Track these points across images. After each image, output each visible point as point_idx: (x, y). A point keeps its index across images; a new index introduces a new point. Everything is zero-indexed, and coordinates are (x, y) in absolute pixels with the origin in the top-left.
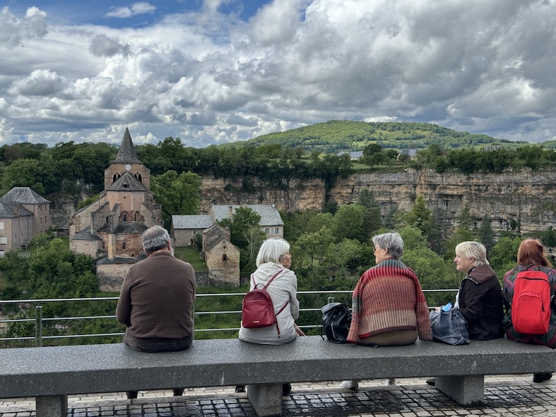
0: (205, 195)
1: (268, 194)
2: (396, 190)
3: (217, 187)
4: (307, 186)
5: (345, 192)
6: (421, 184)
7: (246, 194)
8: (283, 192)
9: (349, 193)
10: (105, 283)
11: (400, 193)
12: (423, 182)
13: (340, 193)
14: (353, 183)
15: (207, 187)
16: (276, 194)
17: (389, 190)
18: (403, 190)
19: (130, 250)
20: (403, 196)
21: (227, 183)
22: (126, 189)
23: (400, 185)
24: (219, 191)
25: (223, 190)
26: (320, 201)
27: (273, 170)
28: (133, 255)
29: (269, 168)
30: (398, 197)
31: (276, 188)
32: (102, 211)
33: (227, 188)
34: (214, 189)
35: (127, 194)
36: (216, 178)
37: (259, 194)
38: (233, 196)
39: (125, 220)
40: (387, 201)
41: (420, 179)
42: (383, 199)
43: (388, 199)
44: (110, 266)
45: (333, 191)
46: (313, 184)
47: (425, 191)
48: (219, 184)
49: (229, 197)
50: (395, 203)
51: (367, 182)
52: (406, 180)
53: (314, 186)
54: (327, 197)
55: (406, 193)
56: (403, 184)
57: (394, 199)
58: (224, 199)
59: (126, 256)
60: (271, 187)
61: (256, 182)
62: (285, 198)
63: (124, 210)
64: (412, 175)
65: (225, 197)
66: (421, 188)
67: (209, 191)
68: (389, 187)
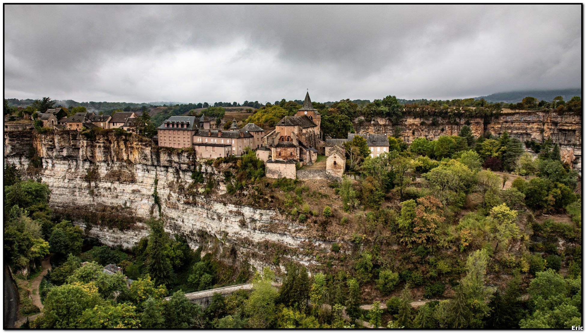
0: (408, 127)
1: (447, 127)
2: (531, 126)
3: (416, 123)
4: (471, 123)
5: (496, 126)
6: (548, 123)
7: (434, 127)
8: (456, 126)
9: (499, 128)
10: (269, 173)
11: (533, 128)
12: (549, 121)
13: (494, 127)
14: (502, 122)
15: (410, 123)
16: (452, 127)
17: (525, 126)
18: (535, 126)
19: (283, 157)
20: (535, 130)
21: (422, 120)
22: (284, 124)
23: (533, 123)
24: (417, 125)
25: (419, 125)
26: (479, 132)
27: (450, 114)
28: (284, 159)
29: (449, 112)
30: (531, 130)
31: (452, 124)
32: (272, 136)
33: (422, 124)
34: (414, 124)
35: (283, 127)
36: (415, 118)
37: (441, 127)
38: (426, 128)
39: (283, 141)
40: (524, 133)
41: (547, 119)
42: (522, 131)
43: (525, 132)
44: (272, 164)
45: (489, 126)
46: (475, 122)
47: (550, 127)
48: (417, 121)
49: (423, 129)
50: (529, 134)
51: (511, 121)
52: (538, 120)
53: (476, 123)
54: (485, 129)
55: (537, 128)
56: (535, 122)
57: (529, 131)
58: (420, 130)
59: (281, 159)
60: (449, 123)
61: (440, 120)
62: (457, 130)
63: (282, 135)
64: (542, 117)
65: (420, 128)
66: (548, 125)
67: (410, 125)
68: (526, 124)
